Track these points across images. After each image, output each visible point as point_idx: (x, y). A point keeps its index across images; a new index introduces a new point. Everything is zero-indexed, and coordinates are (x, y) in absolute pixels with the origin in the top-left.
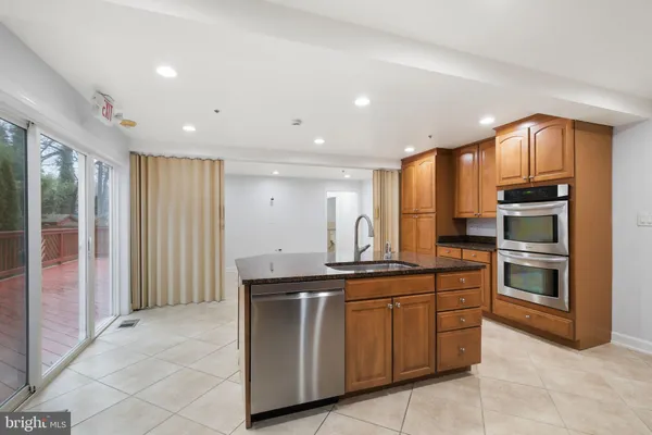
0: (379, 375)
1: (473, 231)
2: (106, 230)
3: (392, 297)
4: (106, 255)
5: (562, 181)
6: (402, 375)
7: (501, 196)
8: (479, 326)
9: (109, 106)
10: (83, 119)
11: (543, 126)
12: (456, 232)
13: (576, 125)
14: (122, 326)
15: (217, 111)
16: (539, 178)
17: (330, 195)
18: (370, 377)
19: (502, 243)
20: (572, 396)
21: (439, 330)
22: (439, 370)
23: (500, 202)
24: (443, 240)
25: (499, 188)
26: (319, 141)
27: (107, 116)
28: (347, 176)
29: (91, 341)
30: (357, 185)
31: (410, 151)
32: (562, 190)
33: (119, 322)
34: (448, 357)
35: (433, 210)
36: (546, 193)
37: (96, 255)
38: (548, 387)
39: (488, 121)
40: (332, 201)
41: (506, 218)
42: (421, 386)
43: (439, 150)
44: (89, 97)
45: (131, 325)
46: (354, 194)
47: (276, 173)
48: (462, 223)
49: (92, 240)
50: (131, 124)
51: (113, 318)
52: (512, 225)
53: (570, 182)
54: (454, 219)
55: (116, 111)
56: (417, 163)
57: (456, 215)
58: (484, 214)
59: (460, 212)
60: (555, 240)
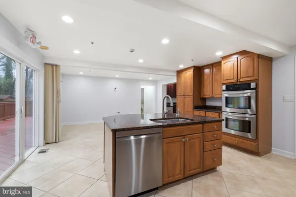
0: (178, 175)
1: (209, 103)
2: (31, 103)
3: (184, 136)
4: (31, 115)
5: (253, 81)
6: (188, 173)
7: (224, 87)
8: (221, 148)
9: (34, 37)
10: (19, 43)
11: (244, 56)
12: (201, 104)
13: (259, 56)
14: (40, 152)
15: (92, 43)
16: (242, 80)
17: (142, 87)
18: (174, 176)
19: (224, 109)
20: (264, 179)
21: (205, 151)
22: (204, 170)
23: (224, 91)
24: (196, 107)
25: (224, 84)
26: (141, 61)
27: (33, 42)
28: (150, 78)
29: (23, 161)
30: (155, 82)
31: (181, 67)
32: (253, 85)
33: (38, 150)
34: (208, 163)
35: (192, 94)
36: (246, 86)
37: (25, 116)
38: (252, 175)
39: (219, 54)
40: (143, 90)
41: (227, 98)
42: (196, 178)
43: (194, 66)
44: (22, 31)
45: (45, 152)
46: (153, 86)
47: (117, 76)
48: (204, 100)
49: (23, 108)
50: (46, 48)
51: (34, 148)
52: (229, 101)
53: (256, 81)
54: (201, 98)
55: (37, 41)
56: (184, 73)
57: (202, 96)
58: (215, 96)
59: (204, 95)
60: (249, 107)
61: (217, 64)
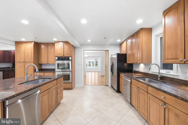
1: (44, 67)
3: (50, 88)
5: (70, 56)
7: (57, 58)
8: (63, 90)
11: (66, 44)
12: (39, 68)
16: (66, 55)
19: (57, 70)
21: (58, 94)
23: (56, 60)
25: (56, 56)
32: (70, 58)
35: (33, 61)
41: (58, 64)
43: (34, 42)
48: (41, 65)
52: (59, 66)
56: (24, 44)
57: (40, 63)
58: (50, 63)
59: (41, 62)
60: (69, 69)
61: (51, 44)
